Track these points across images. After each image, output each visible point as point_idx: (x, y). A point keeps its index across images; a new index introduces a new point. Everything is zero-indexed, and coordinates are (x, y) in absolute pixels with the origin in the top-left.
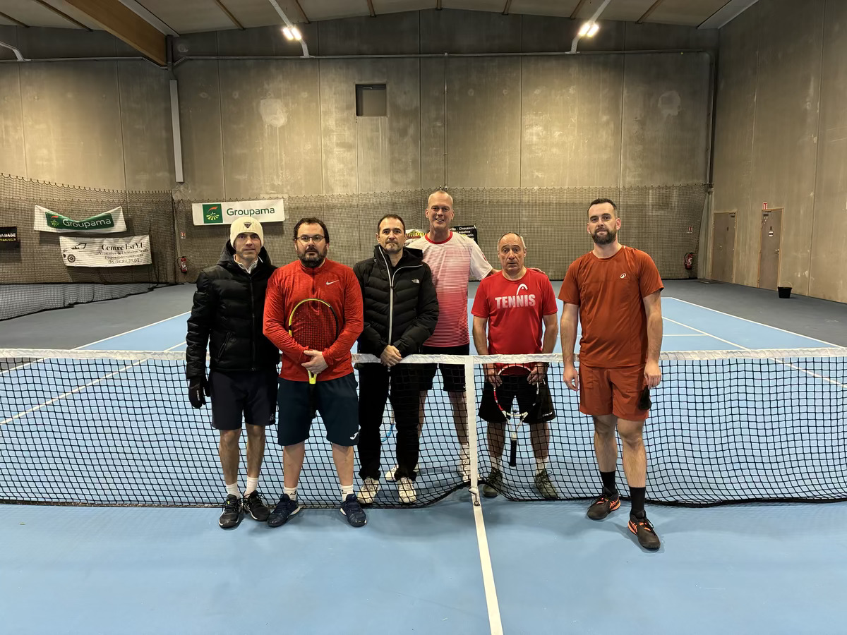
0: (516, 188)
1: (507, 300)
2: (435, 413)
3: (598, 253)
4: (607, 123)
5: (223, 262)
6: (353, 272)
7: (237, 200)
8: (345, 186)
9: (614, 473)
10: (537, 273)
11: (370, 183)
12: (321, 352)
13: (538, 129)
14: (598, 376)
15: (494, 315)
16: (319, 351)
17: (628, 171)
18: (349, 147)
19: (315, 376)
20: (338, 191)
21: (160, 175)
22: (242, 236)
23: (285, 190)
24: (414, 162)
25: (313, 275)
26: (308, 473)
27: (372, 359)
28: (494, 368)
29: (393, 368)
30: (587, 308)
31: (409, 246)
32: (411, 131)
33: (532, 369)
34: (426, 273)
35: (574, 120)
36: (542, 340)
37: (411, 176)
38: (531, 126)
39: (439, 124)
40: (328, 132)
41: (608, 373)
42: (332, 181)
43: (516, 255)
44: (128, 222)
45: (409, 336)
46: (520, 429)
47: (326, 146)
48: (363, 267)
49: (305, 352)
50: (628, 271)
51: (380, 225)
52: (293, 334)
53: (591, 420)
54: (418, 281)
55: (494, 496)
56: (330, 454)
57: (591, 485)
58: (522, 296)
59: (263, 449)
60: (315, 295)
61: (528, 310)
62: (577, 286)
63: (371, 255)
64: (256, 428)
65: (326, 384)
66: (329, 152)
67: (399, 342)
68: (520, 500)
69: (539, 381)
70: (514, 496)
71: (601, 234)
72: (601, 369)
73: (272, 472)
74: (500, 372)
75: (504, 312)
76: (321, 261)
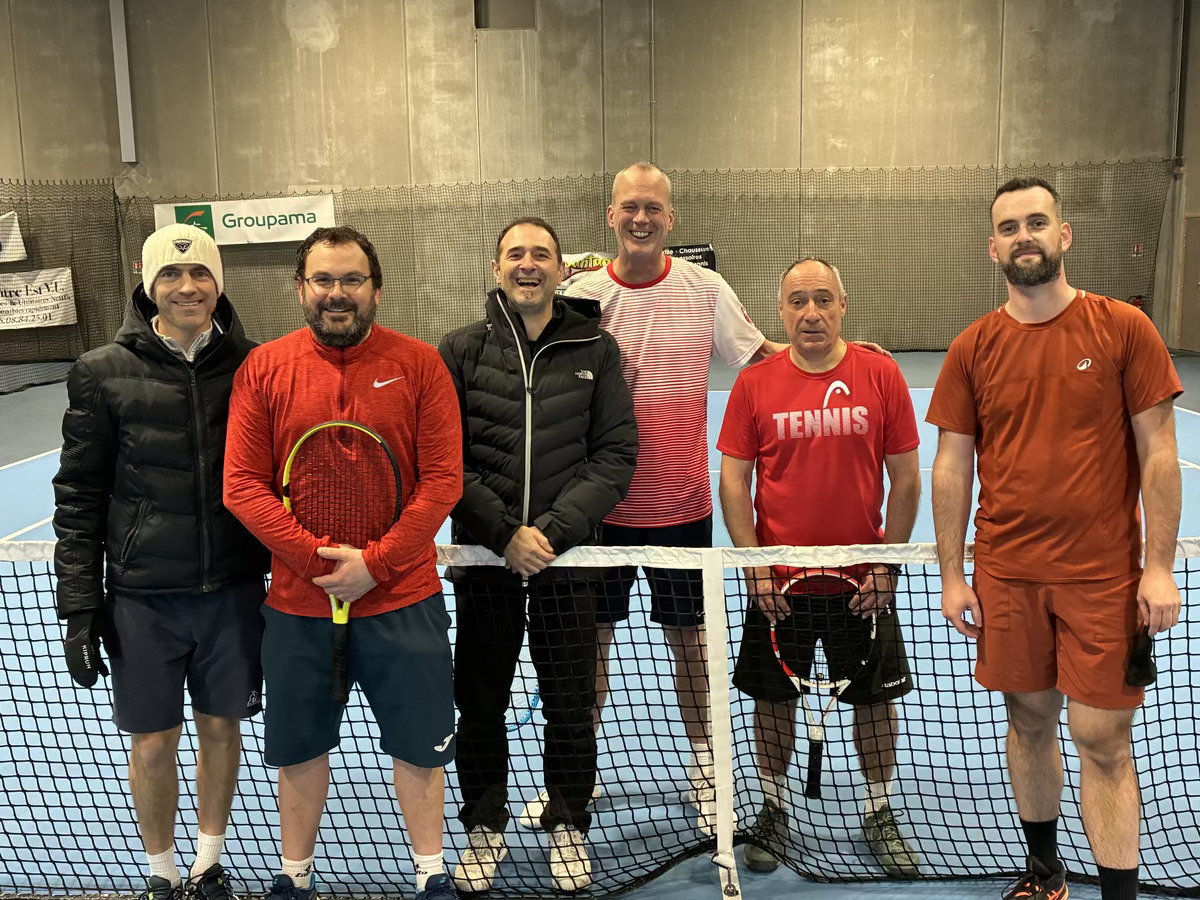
0: (791, 169)
1: (802, 419)
2: (633, 682)
3: (1020, 311)
4: (974, 39)
5: (126, 336)
6: (439, 357)
7: (242, 197)
8: (455, 166)
9: (1055, 822)
10: (873, 355)
11: (503, 161)
12: (358, 553)
13: (834, 52)
14: (1024, 601)
15: (770, 453)
16: (356, 547)
17: (1013, 134)
18: (460, 90)
19: (346, 605)
20: (441, 178)
21: (91, 148)
22: (170, 272)
23: (337, 177)
24: (590, 118)
25: (341, 363)
26: (339, 820)
27: (486, 558)
28: (772, 578)
29: (533, 578)
30: (998, 443)
31: (567, 294)
32: (584, 57)
33: (861, 582)
34: (609, 358)
35: (906, 34)
36: (883, 511)
37: (585, 146)
38: (822, 46)
39: (639, 44)
40: (419, 61)
41: (1049, 594)
42: (428, 157)
43: (823, 312)
44: (29, 242)
45: (572, 503)
46: (832, 719)
47: (415, 88)
48: (463, 343)
49: (320, 550)
50: (1096, 352)
51: (503, 242)
52: (293, 504)
53: (998, 697)
54: (590, 376)
55: (769, 869)
56: (389, 776)
57: (998, 849)
58: (836, 411)
59: (234, 767)
60: (346, 413)
61: (847, 443)
62: (972, 392)
63: (480, 314)
64: (216, 722)
65: (375, 622)
66: (421, 102)
67: (546, 518)
68: (831, 880)
69: (877, 608)
70: (816, 871)
71: (1028, 261)
72: (1030, 584)
73: (257, 817)
74: (786, 587)
75: (793, 448)
76: (361, 332)
